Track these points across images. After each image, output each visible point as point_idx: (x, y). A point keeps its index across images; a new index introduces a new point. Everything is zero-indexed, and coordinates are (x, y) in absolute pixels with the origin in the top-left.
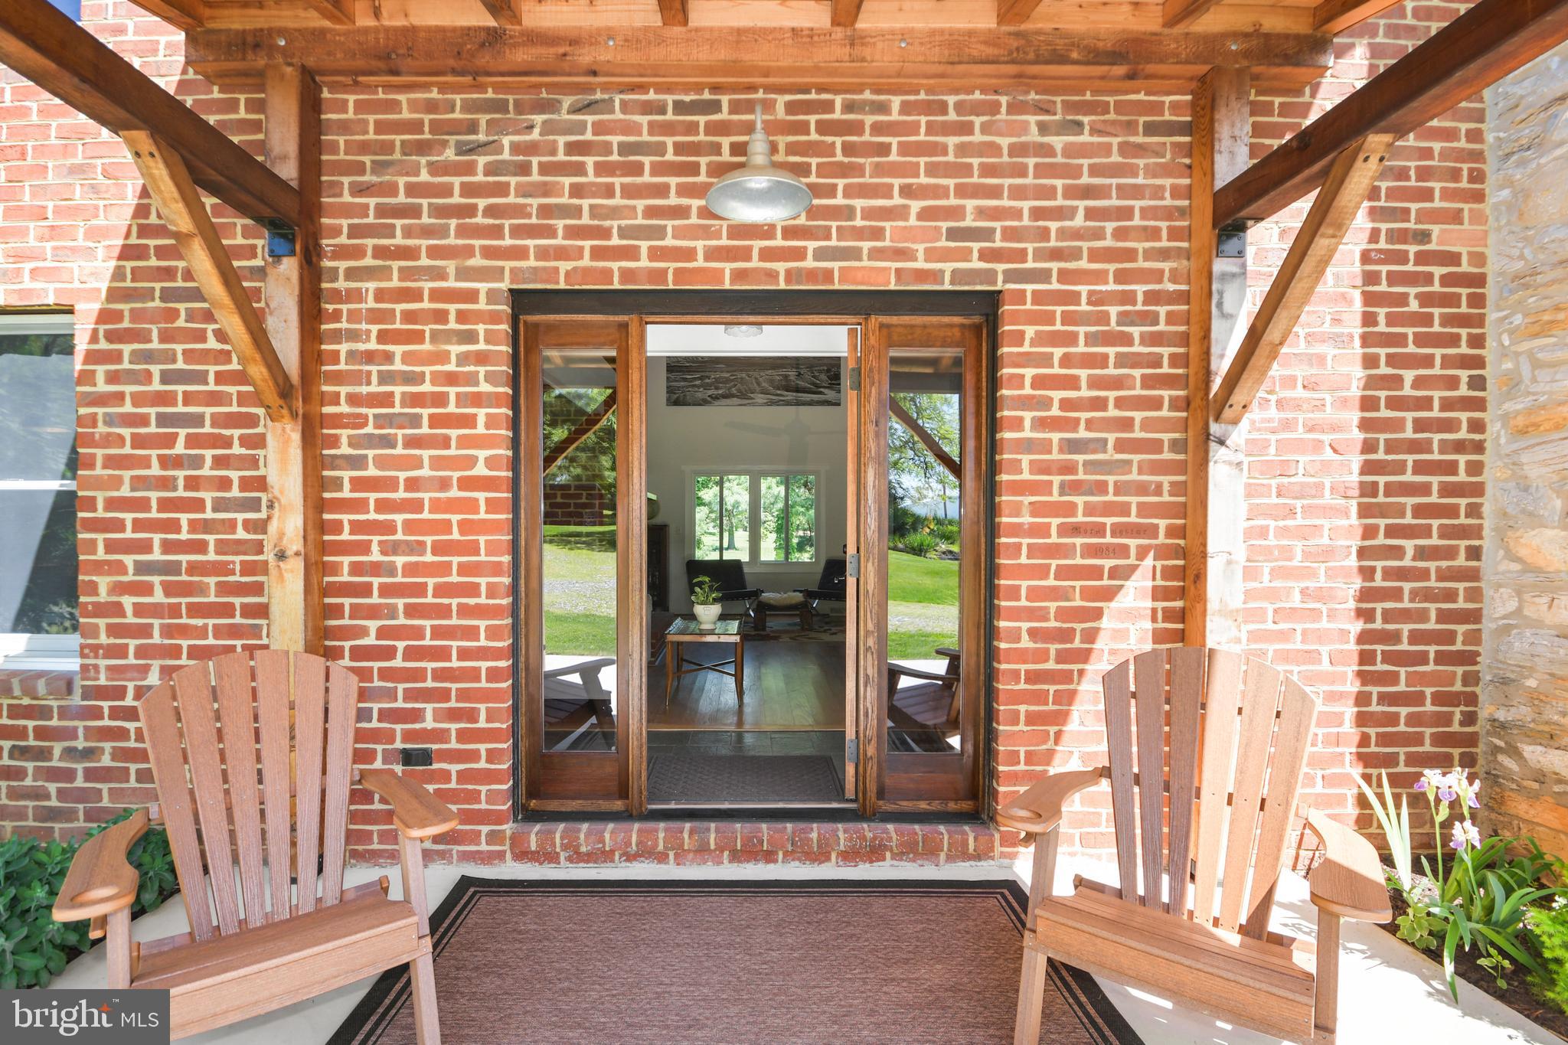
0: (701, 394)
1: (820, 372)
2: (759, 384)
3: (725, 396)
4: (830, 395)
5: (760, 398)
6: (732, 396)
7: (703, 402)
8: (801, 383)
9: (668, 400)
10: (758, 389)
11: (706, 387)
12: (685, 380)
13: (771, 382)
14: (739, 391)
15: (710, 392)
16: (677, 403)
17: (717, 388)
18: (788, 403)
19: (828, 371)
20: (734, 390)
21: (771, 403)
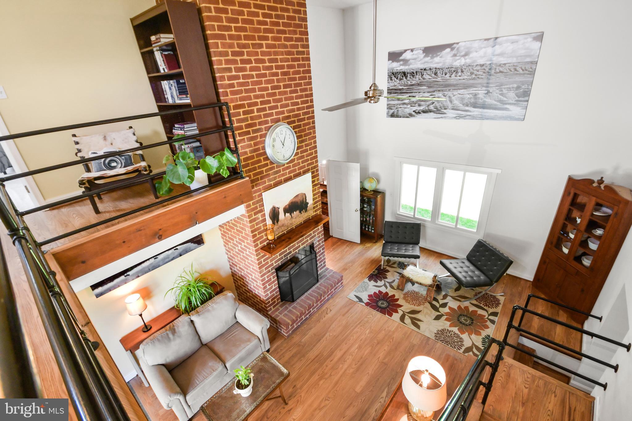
0: (409, 110)
1: (509, 89)
2: (451, 101)
3: (424, 112)
4: (515, 111)
5: (450, 113)
6: (430, 111)
7: (411, 115)
8: (489, 101)
9: (387, 114)
10: (450, 105)
11: (412, 104)
12: (398, 99)
13: (462, 99)
14: (436, 108)
15: (414, 109)
16: (392, 116)
17: (419, 105)
18: (473, 118)
19: (518, 88)
20: (432, 107)
21: (459, 117)
